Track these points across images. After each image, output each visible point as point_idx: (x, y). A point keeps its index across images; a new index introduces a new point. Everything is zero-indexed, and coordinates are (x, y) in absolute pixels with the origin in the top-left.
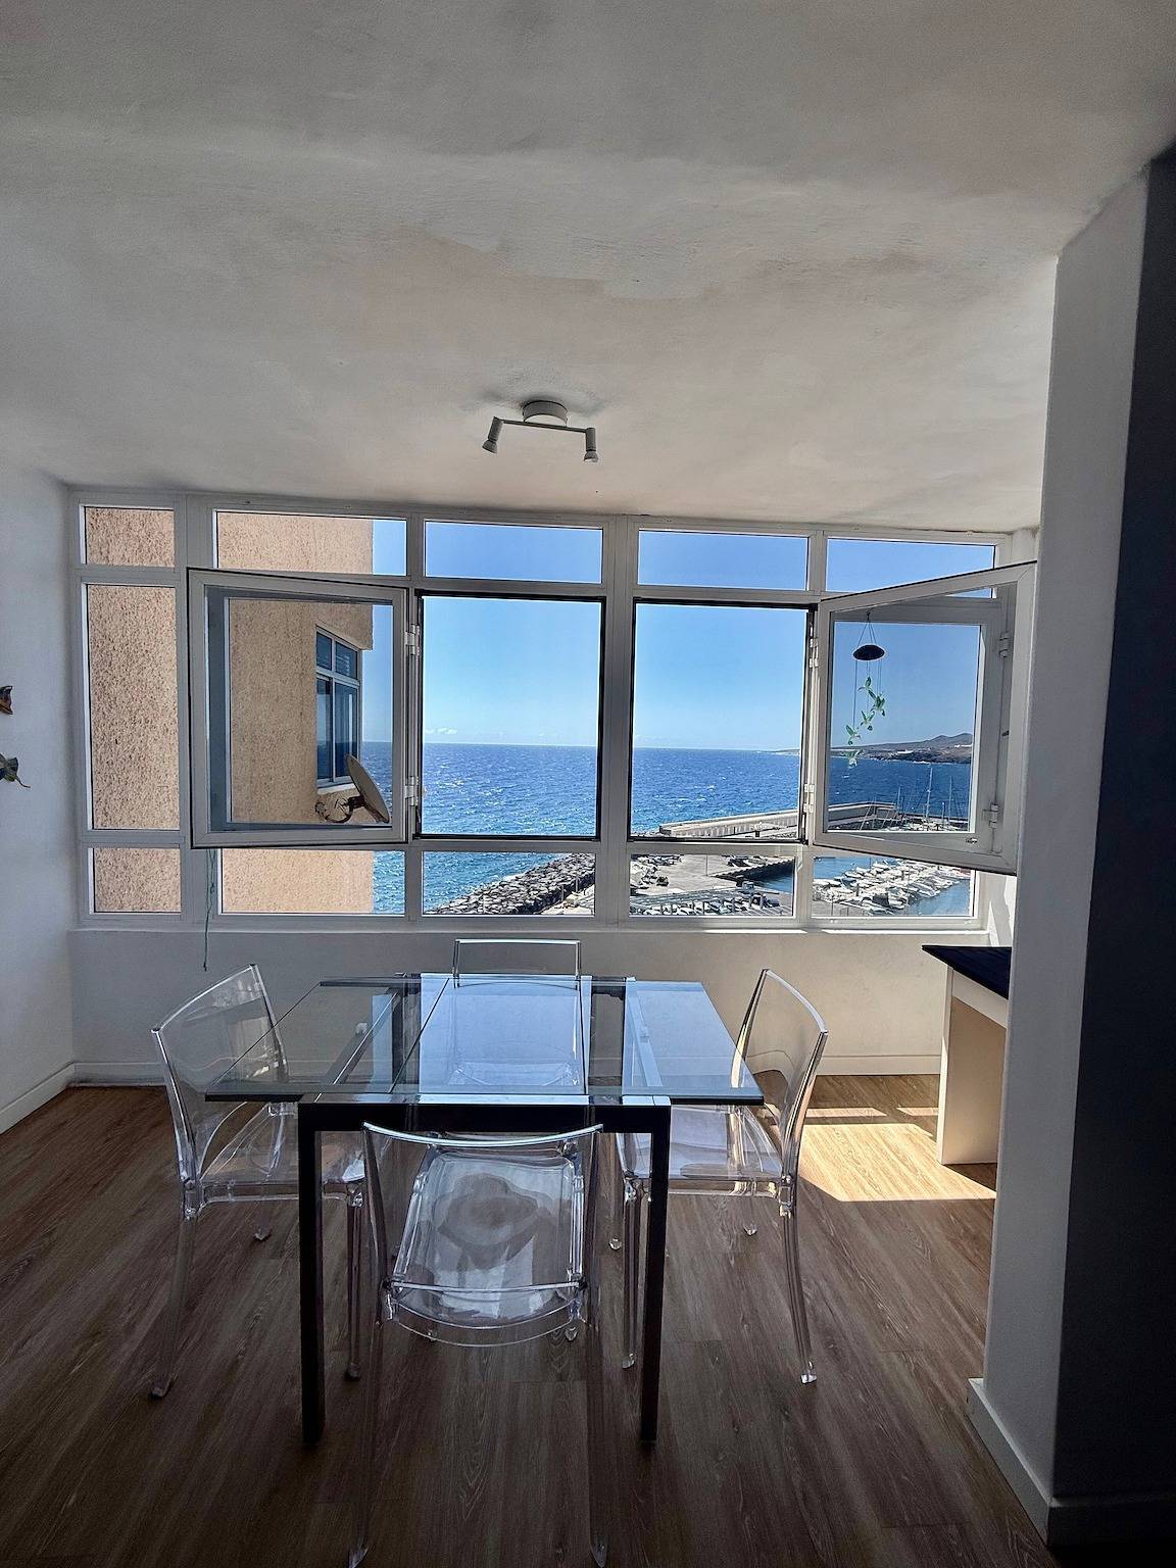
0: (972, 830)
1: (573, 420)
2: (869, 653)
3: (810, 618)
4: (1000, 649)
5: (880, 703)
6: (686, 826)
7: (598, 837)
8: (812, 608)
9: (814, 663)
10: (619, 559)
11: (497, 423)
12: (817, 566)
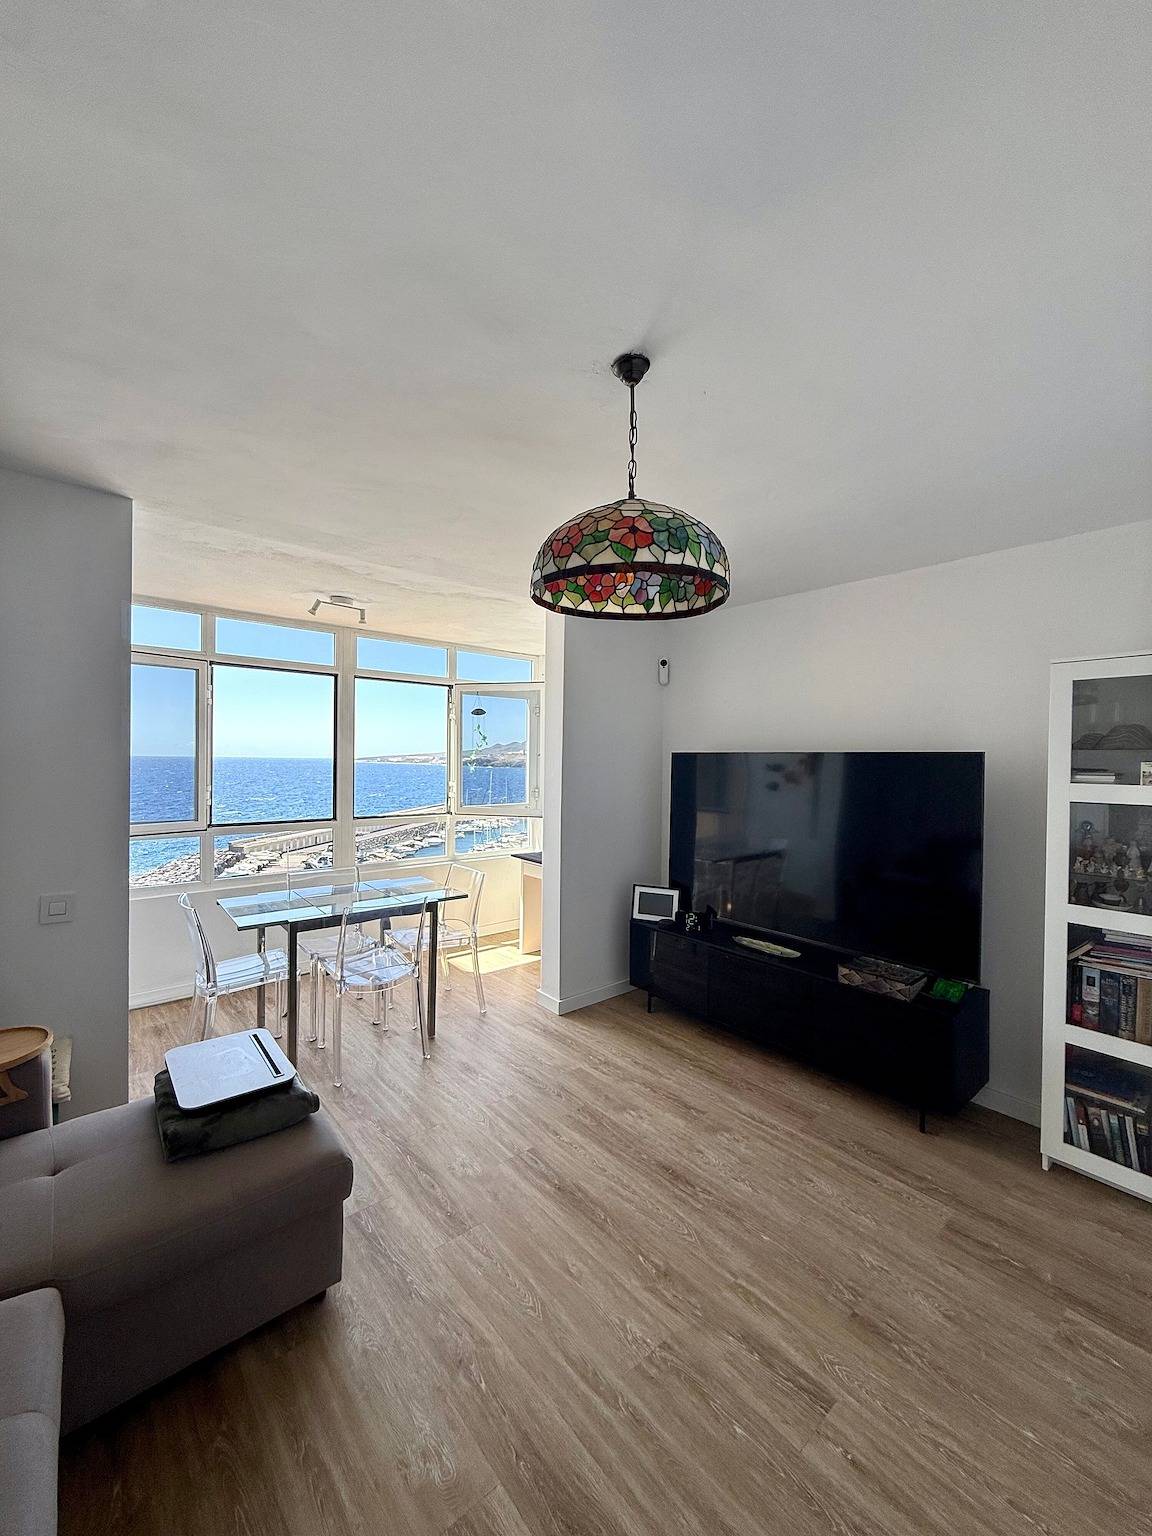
0: (528, 802)
1: (355, 604)
2: (479, 712)
3: (450, 692)
4: (535, 711)
5: (485, 738)
6: (262, 840)
7: (335, 818)
8: (451, 687)
9: (452, 716)
10: (345, 652)
11: (318, 602)
12: (452, 666)
